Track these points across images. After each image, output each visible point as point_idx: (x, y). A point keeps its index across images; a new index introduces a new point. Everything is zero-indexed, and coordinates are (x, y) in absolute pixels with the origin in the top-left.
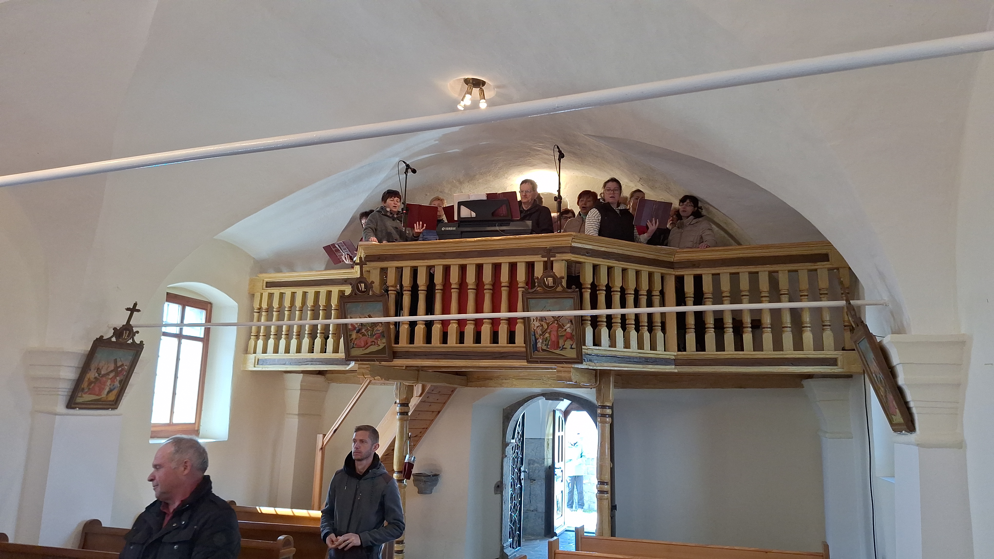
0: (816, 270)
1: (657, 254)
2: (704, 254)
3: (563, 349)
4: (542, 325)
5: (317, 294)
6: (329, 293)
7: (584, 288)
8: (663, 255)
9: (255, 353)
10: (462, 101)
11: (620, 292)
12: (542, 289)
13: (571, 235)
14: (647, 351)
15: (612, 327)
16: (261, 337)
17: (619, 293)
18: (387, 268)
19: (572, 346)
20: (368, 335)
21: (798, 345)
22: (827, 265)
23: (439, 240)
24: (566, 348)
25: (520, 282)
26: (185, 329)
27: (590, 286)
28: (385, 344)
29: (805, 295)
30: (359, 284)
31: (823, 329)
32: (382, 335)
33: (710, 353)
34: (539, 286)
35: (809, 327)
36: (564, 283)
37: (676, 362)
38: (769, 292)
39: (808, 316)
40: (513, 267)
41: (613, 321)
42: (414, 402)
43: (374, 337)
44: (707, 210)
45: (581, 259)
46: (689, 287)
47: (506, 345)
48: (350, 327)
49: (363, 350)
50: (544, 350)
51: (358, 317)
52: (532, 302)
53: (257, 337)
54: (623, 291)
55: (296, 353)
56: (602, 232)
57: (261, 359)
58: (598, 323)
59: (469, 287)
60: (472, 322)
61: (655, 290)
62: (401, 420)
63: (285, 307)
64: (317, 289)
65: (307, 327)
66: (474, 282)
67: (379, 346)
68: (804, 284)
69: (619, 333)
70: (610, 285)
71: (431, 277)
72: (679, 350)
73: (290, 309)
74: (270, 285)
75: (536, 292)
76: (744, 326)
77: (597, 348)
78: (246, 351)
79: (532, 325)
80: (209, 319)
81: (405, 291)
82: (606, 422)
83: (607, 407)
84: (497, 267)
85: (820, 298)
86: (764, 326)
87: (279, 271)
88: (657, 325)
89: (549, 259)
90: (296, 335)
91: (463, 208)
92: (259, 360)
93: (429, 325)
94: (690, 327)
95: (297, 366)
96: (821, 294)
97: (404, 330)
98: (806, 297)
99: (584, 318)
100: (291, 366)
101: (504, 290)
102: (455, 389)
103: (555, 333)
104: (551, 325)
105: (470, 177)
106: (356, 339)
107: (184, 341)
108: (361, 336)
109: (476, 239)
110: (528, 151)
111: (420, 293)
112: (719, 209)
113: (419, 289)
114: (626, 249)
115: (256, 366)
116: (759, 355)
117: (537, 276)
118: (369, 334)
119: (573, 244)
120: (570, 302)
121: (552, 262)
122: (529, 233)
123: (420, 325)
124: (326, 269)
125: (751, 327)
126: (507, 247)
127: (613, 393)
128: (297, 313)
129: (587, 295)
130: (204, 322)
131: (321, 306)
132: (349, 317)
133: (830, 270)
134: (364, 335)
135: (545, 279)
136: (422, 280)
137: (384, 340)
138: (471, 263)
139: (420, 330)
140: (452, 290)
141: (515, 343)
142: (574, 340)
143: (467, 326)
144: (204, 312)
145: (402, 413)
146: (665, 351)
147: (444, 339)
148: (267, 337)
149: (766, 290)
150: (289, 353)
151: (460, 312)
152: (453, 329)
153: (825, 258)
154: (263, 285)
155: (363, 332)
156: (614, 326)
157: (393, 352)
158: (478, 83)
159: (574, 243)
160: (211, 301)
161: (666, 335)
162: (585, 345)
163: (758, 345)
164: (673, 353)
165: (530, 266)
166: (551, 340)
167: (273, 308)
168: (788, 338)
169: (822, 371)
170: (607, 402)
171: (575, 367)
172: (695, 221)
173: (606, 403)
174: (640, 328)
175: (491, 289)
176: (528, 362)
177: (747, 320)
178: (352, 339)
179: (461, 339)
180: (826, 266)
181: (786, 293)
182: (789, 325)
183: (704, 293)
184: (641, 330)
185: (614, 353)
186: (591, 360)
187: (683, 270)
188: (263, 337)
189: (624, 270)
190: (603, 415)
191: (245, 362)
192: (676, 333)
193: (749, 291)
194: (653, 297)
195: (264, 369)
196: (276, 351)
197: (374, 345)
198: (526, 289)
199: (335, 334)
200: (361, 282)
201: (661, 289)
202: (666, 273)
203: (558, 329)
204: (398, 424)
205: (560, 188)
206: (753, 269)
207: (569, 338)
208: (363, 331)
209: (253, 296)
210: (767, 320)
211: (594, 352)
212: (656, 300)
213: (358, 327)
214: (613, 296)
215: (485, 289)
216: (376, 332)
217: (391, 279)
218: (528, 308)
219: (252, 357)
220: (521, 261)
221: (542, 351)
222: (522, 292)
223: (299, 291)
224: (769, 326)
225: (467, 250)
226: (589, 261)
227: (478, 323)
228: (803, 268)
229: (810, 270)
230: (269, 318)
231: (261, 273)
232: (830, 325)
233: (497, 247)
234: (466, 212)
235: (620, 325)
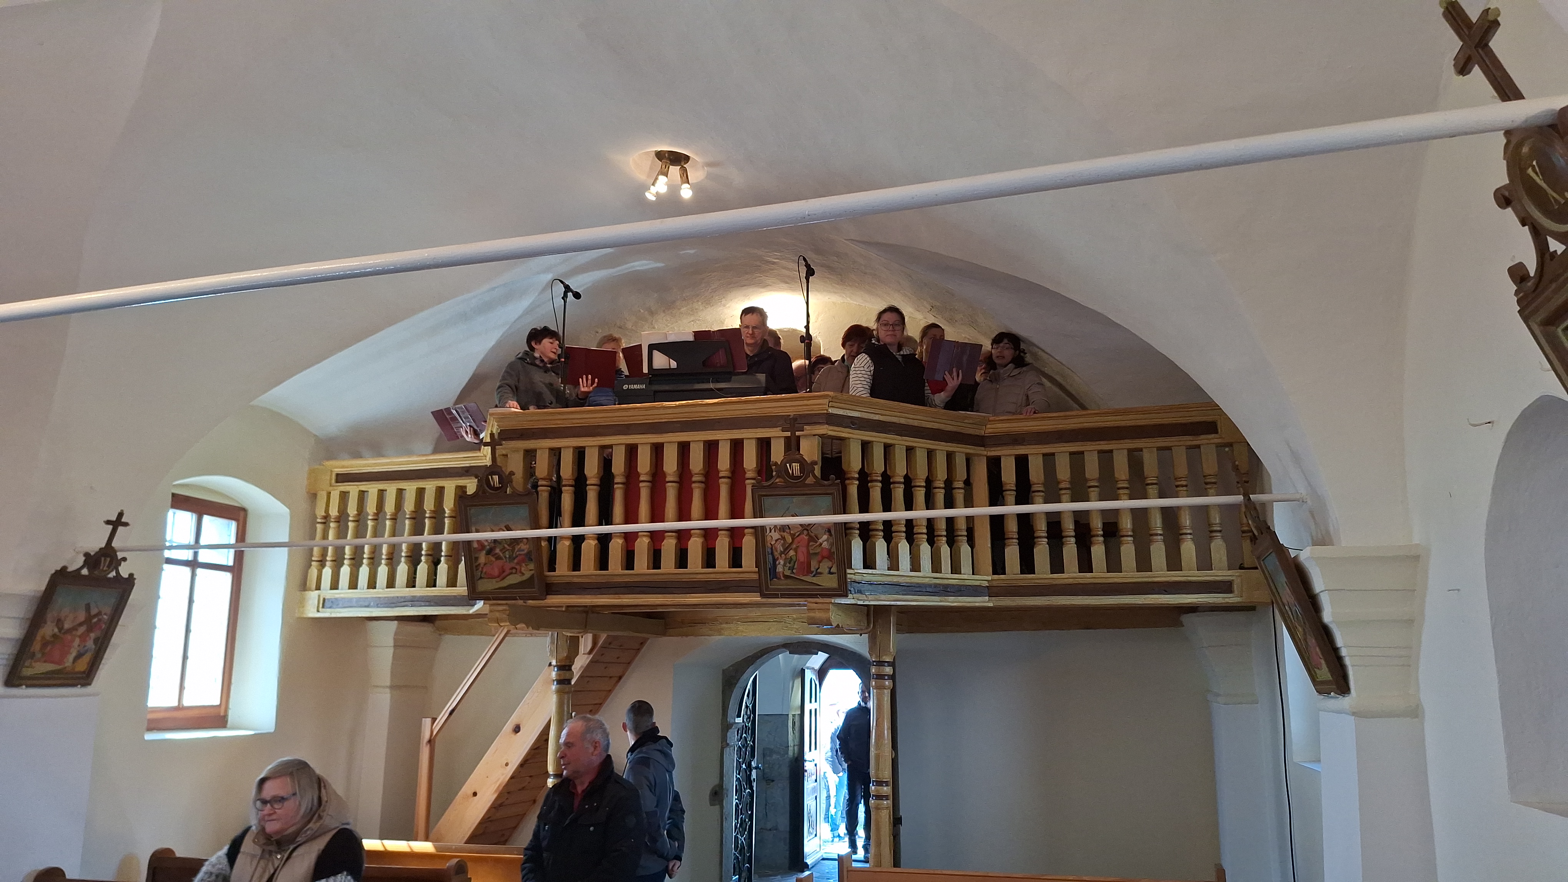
0: (1198, 447)
1: (959, 424)
2: (1031, 423)
3: (818, 574)
4: (785, 537)
5: (421, 492)
6: (440, 491)
7: (849, 479)
8: (970, 426)
9: (320, 589)
10: (652, 187)
11: (904, 483)
12: (783, 480)
13: (828, 396)
14: (946, 576)
15: (892, 538)
16: (328, 564)
17: (902, 486)
18: (536, 450)
19: (831, 568)
20: (505, 557)
21: (1174, 562)
22: (1213, 439)
23: (618, 404)
24: (820, 573)
25: (749, 471)
26: (201, 552)
27: (857, 476)
28: (532, 572)
29: (1183, 486)
30: (490, 477)
31: (1210, 537)
32: (529, 557)
33: (1041, 576)
34: (778, 477)
35: (1190, 534)
36: (817, 471)
37: (991, 591)
38: (1129, 481)
39: (1187, 517)
40: (737, 446)
41: (894, 529)
42: (580, 663)
43: (516, 561)
44: (1035, 355)
45: (844, 433)
46: (1009, 475)
47: (727, 569)
48: (475, 545)
49: (497, 582)
50: (786, 577)
51: (489, 529)
52: (768, 502)
53: (322, 563)
54: (908, 482)
55: (387, 588)
56: (875, 391)
57: (328, 599)
58: (871, 533)
59: (667, 479)
60: (674, 534)
61: (957, 479)
62: (559, 692)
63: (368, 514)
64: (421, 484)
65: (404, 546)
66: (674, 472)
67: (523, 574)
68: (1181, 469)
69: (904, 548)
70: (888, 473)
71: (606, 463)
72: (995, 573)
73: (375, 518)
74: (342, 478)
75: (773, 486)
76: (1092, 533)
77: (870, 571)
78: (304, 586)
79: (769, 538)
80: (241, 536)
81: (565, 486)
82: (884, 688)
83: (886, 664)
84: (711, 448)
85: (1206, 489)
86: (1122, 534)
87: (358, 455)
88: (960, 533)
89: (793, 434)
90: (387, 559)
91: (656, 353)
92: (326, 601)
93: (604, 540)
94: (1011, 536)
95: (389, 609)
96: (1206, 483)
97: (564, 550)
98: (1185, 488)
99: (847, 526)
100: (379, 609)
101: (723, 483)
102: (646, 640)
103: (804, 549)
104: (798, 538)
105: (668, 306)
106: (485, 564)
107: (199, 571)
108: (494, 559)
109: (677, 403)
110: (758, 263)
111: (589, 490)
112: (1051, 354)
113: (588, 482)
114: (912, 416)
115: (320, 609)
116: (1115, 578)
117: (775, 460)
118: (507, 556)
119: (830, 410)
120: (826, 501)
121: (799, 437)
122: (763, 394)
123: (589, 541)
124: (436, 451)
125: (1103, 536)
126: (727, 415)
127: (894, 640)
128: (388, 523)
129: (853, 490)
130: (232, 541)
131: (428, 512)
132: (473, 529)
133: (1219, 446)
134: (498, 558)
135: (788, 465)
136: (592, 469)
137: (532, 566)
138: (671, 441)
139: (589, 549)
140: (641, 485)
141: (741, 567)
142: (833, 561)
143: (665, 541)
144: (233, 525)
145: (560, 682)
146: (973, 574)
147: (629, 561)
148: (338, 563)
149: (1124, 478)
150: (375, 588)
151: (653, 520)
152: (642, 546)
153: (1211, 428)
154: (331, 479)
155: (496, 554)
156: (897, 536)
157: (546, 583)
158: (677, 159)
159: (833, 409)
160: (245, 505)
161: (974, 550)
162: (851, 568)
163: (1114, 563)
164: (985, 578)
165: (764, 445)
166: (799, 560)
167: (348, 515)
168: (1158, 551)
169: (1211, 600)
170: (886, 655)
171: (836, 602)
172: (1016, 371)
173: (884, 657)
174: (935, 539)
175: (702, 482)
176: (763, 595)
177: (1097, 524)
178: (479, 564)
179: (656, 560)
180: (1212, 441)
181: (1155, 482)
182: (1160, 532)
183: (1031, 483)
184: (936, 542)
185: (895, 580)
186: (861, 590)
187: (999, 448)
188: (330, 563)
189: (910, 450)
190: (880, 677)
191: (302, 603)
192: (989, 545)
193: (1099, 480)
194: (954, 491)
195: (333, 615)
196: (353, 585)
197: (516, 573)
198: (759, 482)
199: (451, 556)
200: (493, 474)
201: (966, 477)
202: (974, 454)
203: (809, 543)
204: (554, 698)
205: (808, 322)
206: (1105, 446)
207: (826, 558)
208: (497, 551)
209: (313, 496)
210: (1126, 524)
211: (866, 578)
212: (959, 495)
213: (489, 545)
214: (893, 490)
215: (694, 482)
216: (518, 553)
217: (542, 467)
218: (761, 511)
219: (313, 596)
220: (750, 436)
221: (783, 578)
222: (752, 487)
223: (391, 489)
224: (1130, 533)
225: (663, 421)
226: (855, 437)
227: (683, 536)
228: (1179, 445)
229: (1189, 448)
230: (342, 533)
231: (329, 459)
232: (1220, 531)
233: (713, 416)
234: (661, 361)
235: (904, 534)
